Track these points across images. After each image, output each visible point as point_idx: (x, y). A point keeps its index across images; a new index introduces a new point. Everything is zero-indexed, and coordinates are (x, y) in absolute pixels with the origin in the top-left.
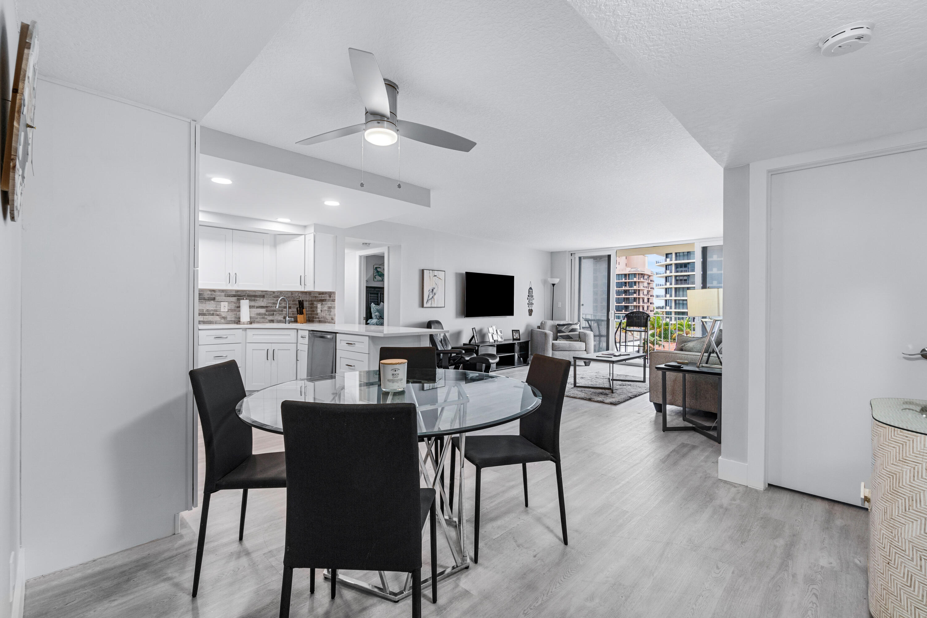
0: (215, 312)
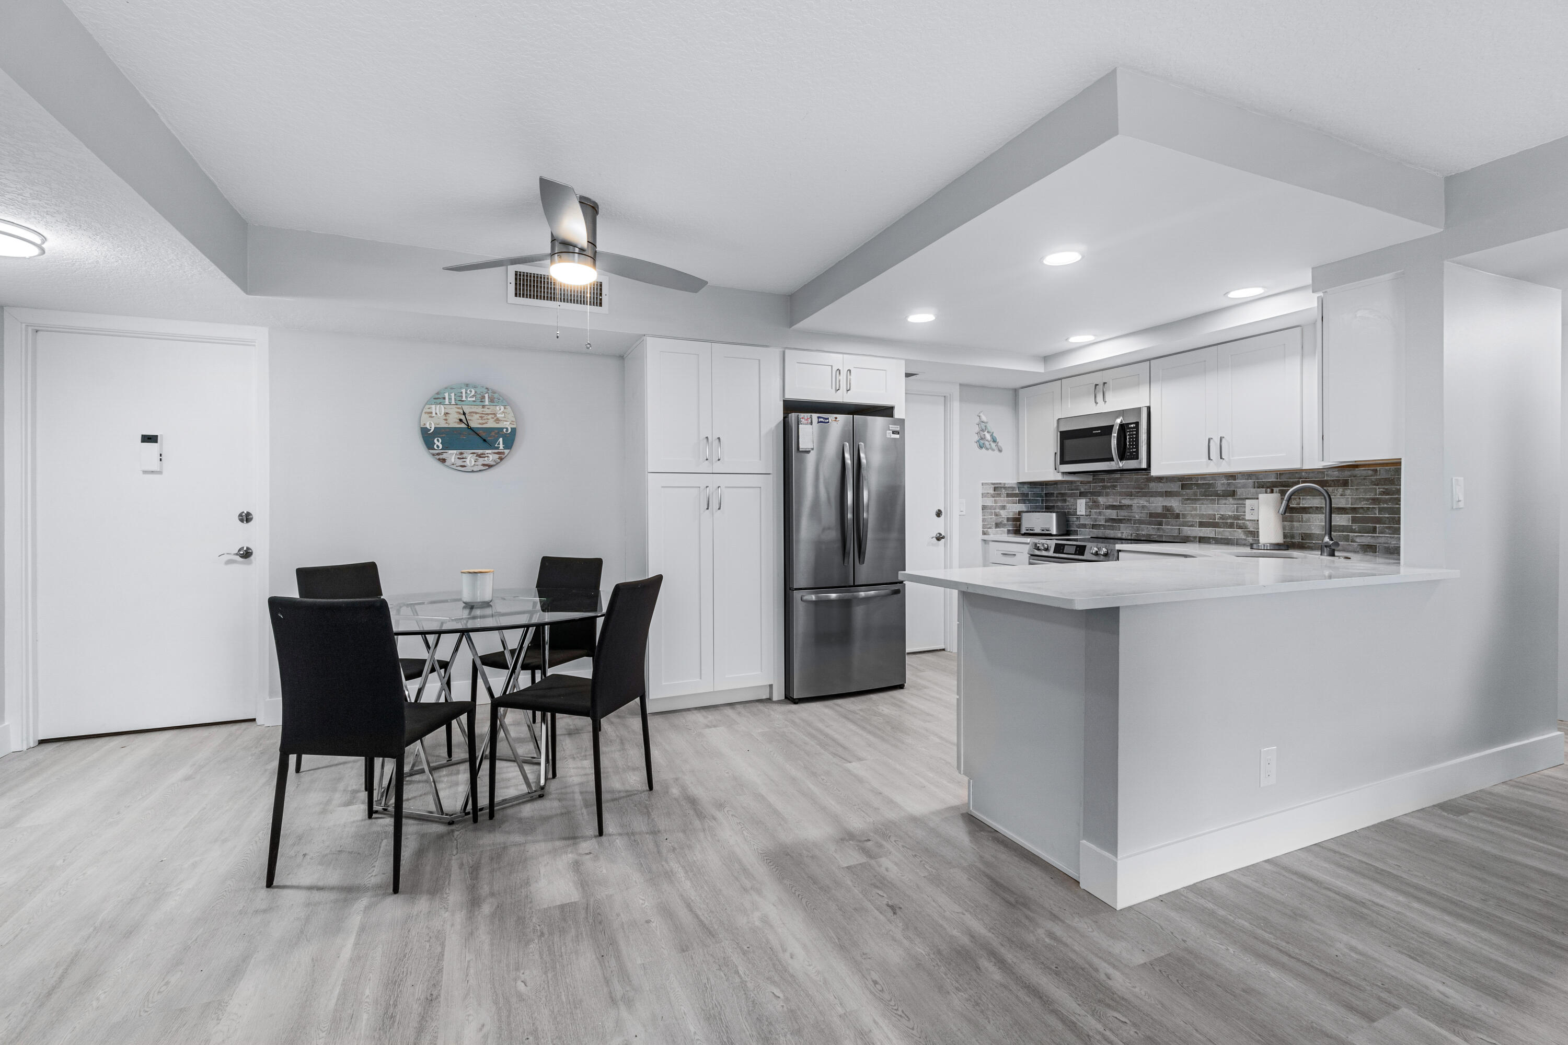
0: (1235, 520)
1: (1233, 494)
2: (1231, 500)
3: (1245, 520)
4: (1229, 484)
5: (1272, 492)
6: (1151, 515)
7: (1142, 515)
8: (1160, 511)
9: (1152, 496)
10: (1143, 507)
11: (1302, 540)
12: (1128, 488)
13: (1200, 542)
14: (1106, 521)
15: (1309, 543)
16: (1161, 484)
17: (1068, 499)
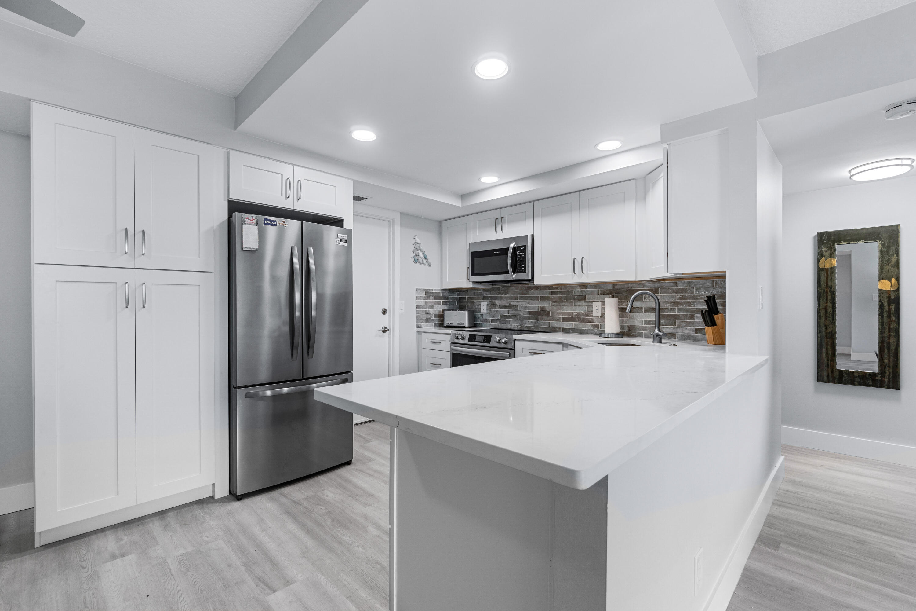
0: (586, 316)
1: (584, 298)
2: (583, 302)
3: (593, 317)
4: (582, 292)
5: (613, 297)
6: (531, 313)
7: (525, 313)
8: (536, 310)
9: (531, 300)
10: (525, 307)
11: (629, 330)
12: (515, 294)
13: (563, 332)
14: (501, 317)
15: (633, 332)
16: (537, 291)
17: (475, 301)
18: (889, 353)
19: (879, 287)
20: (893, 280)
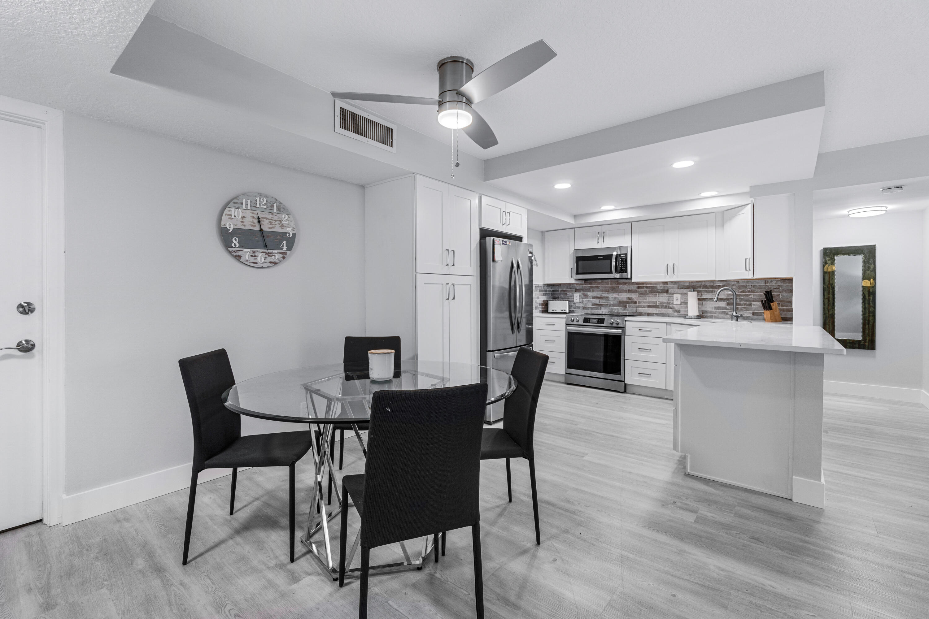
0: (668, 304)
1: (667, 291)
2: (665, 294)
3: (673, 304)
4: (664, 287)
5: (694, 291)
6: (620, 302)
7: (615, 302)
8: (625, 300)
9: (620, 292)
10: (615, 298)
11: (703, 313)
12: (606, 288)
13: (648, 315)
14: (593, 305)
15: (706, 315)
16: (626, 286)
17: (568, 293)
18: (869, 327)
19: (863, 285)
20: (872, 280)
